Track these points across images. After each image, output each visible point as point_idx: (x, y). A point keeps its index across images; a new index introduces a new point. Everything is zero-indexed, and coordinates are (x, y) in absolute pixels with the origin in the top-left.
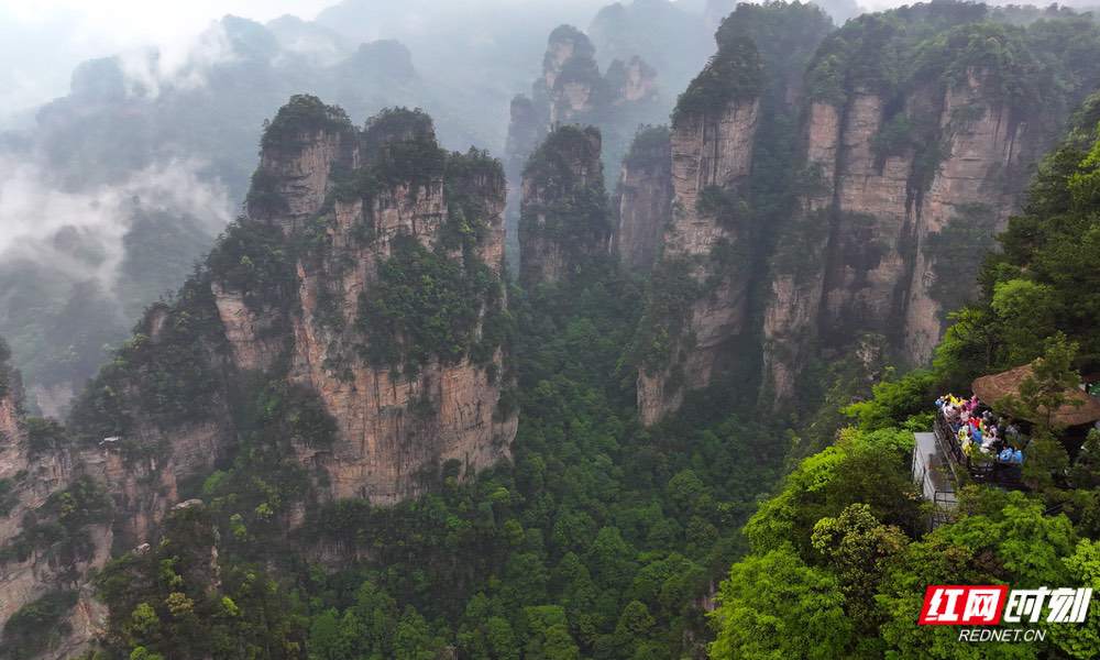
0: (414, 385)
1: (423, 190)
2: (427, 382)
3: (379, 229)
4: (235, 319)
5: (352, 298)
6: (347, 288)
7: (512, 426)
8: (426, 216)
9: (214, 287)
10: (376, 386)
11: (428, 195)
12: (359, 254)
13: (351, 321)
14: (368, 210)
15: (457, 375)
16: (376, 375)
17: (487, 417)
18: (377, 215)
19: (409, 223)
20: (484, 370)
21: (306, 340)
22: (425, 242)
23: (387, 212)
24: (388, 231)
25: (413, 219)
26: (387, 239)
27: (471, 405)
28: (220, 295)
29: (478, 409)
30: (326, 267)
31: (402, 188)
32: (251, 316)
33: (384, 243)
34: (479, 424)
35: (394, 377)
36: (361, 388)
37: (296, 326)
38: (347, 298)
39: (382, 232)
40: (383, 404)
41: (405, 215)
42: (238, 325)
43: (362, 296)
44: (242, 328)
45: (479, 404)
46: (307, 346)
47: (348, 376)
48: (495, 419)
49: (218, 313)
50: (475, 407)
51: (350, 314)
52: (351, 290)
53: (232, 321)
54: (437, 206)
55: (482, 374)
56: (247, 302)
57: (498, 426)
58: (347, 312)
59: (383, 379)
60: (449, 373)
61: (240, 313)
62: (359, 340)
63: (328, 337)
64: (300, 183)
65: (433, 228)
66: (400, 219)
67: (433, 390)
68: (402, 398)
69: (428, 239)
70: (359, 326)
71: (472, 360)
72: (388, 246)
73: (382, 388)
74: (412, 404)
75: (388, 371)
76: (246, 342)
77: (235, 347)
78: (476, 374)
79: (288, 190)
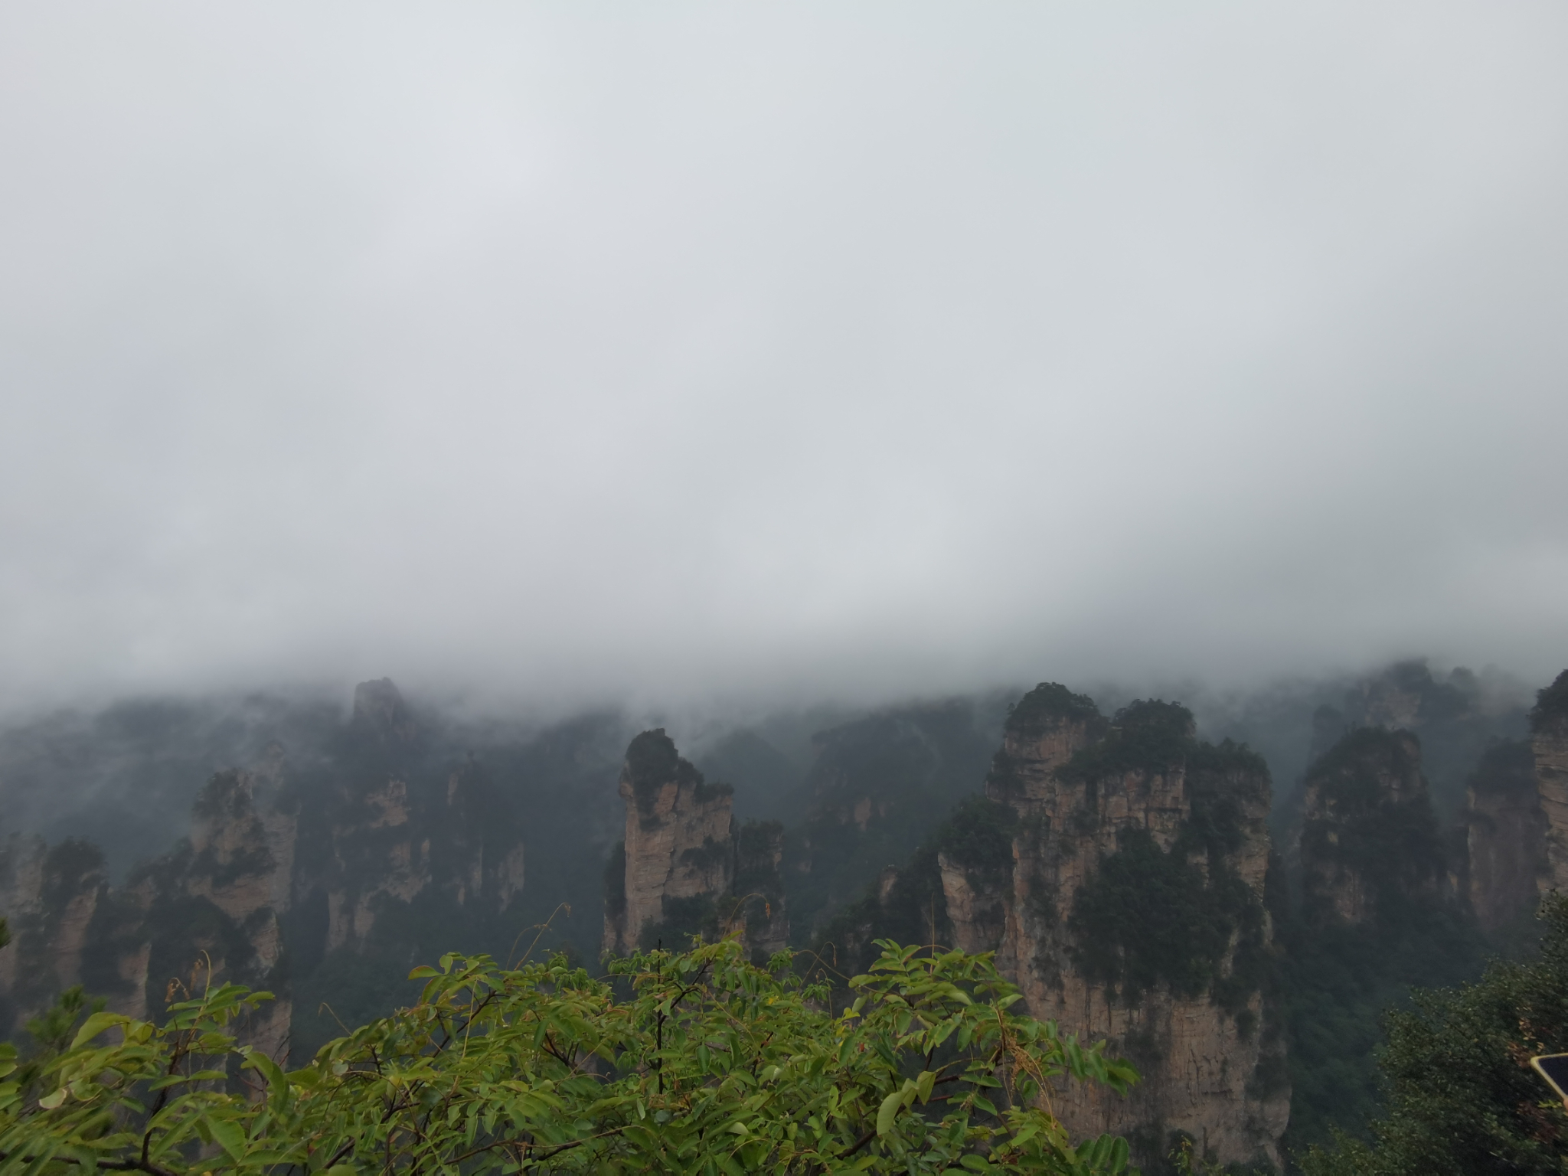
0: (1135, 1014)
1: (1158, 780)
2: (1152, 1014)
3: (1104, 817)
4: (956, 895)
5: (1067, 891)
6: (1062, 878)
7: (1279, 1112)
8: (1162, 810)
9: (941, 858)
10: (1088, 1002)
11: (1165, 784)
12: (1078, 842)
13: (1065, 918)
14: (1091, 794)
15: (1193, 1013)
16: (1089, 990)
17: (1238, 1086)
18: (1100, 801)
19: (1141, 815)
20: (1233, 1017)
21: (1016, 930)
22: (1160, 840)
23: (1113, 799)
24: (1115, 821)
25: (1147, 811)
26: (1113, 830)
27: (1213, 1061)
28: (945, 868)
29: (1223, 1071)
30: (1042, 851)
31: (1133, 775)
32: (972, 895)
33: (1109, 834)
34: (1224, 1093)
35: (1110, 997)
36: (1070, 1002)
37: (1007, 912)
38: (1062, 889)
39: (1107, 821)
40: (1094, 1028)
41: (1136, 807)
42: (958, 902)
43: (1079, 892)
44: (961, 907)
45: (1225, 1062)
46: (1016, 937)
47: (1055, 983)
48: (1251, 1091)
49: (942, 886)
50: (1219, 1066)
51: (1064, 909)
52: (1066, 881)
53: (953, 897)
54: (1175, 799)
55: (1230, 1023)
56: (971, 879)
57: (1255, 1105)
58: (1060, 906)
59: (1097, 996)
60: (1182, 1009)
61: (960, 890)
62: (1072, 942)
63: (1038, 932)
64: (1038, 766)
65: (1170, 825)
66: (1130, 809)
67: (1160, 1027)
68: (1119, 1029)
69: (1164, 837)
70: (1072, 924)
71: (1215, 1000)
72: (1113, 838)
73: (1094, 1009)
74: (1131, 1040)
75: (1103, 988)
76: (964, 922)
77: (954, 925)
78: (1221, 1021)
79: (1026, 772)
